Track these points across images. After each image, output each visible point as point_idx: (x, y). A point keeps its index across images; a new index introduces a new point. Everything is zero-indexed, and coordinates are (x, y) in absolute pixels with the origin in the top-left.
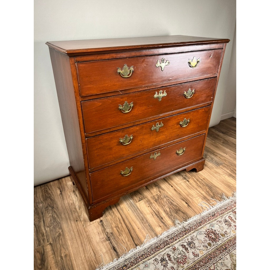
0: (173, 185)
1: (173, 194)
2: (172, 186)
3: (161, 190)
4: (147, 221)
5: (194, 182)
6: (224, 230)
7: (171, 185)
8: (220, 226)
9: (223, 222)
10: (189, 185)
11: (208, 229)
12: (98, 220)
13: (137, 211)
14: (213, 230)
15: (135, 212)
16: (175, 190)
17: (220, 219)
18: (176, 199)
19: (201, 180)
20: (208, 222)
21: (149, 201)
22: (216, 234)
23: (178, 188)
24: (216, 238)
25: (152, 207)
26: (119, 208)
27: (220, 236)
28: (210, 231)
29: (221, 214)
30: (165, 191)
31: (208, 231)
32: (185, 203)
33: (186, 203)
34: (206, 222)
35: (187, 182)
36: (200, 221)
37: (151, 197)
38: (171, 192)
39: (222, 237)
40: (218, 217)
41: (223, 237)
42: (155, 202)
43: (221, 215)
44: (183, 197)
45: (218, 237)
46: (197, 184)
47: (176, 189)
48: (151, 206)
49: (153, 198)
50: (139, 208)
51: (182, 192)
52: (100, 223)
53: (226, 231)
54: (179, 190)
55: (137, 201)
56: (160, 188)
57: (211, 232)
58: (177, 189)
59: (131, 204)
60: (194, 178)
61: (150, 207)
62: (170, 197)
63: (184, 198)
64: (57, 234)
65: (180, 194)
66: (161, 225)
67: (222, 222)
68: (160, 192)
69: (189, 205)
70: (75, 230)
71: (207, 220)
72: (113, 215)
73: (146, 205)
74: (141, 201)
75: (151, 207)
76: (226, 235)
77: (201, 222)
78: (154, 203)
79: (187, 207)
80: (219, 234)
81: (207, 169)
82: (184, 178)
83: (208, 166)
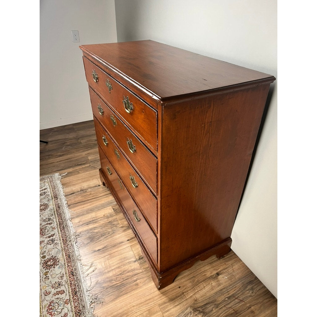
0: (130, 242)
1: (116, 239)
2: (128, 240)
3: (124, 228)
4: (89, 213)
5: (133, 268)
6: (50, 277)
7: (131, 240)
8: (57, 275)
9: (60, 281)
10: (128, 261)
11: (59, 261)
12: (101, 184)
14: (56, 266)
15: (102, 205)
16: (122, 242)
17: (65, 278)
18: (108, 240)
19: (135, 279)
20: (66, 264)
21: (111, 216)
22: (51, 267)
23: (125, 247)
24: (47, 266)
25: (103, 218)
27: (47, 270)
28: (56, 262)
29: (71, 284)
30: (122, 232)
31: (57, 260)
32: (99, 249)
33: (99, 250)
34: (67, 262)
35: (134, 259)
36: (71, 257)
37: (117, 219)
38: (119, 238)
39: (45, 271)
40: (68, 277)
41: (44, 273)
42: (108, 221)
43: (69, 282)
44: (109, 248)
45: (47, 267)
46: (128, 272)
49: (114, 220)
50: (105, 209)
51: (117, 250)
52: (98, 185)
53: (49, 279)
54: (121, 246)
55: (114, 208)
56: (127, 229)
57: (54, 262)
58: (124, 245)
59: (112, 203)
60: (141, 271)
61: (103, 216)
62: (112, 235)
63: (107, 249)
64: (96, 167)
65: (114, 246)
66: (81, 223)
67: (61, 279)
68: (122, 227)
69: (95, 251)
70: (96, 174)
71: (69, 264)
72: (103, 192)
73: (107, 214)
74: (112, 210)
76: (45, 276)
77: (69, 257)
78: (108, 220)
79: (94, 249)
80: (49, 270)
81: (159, 299)
82: (142, 258)
83: (168, 304)
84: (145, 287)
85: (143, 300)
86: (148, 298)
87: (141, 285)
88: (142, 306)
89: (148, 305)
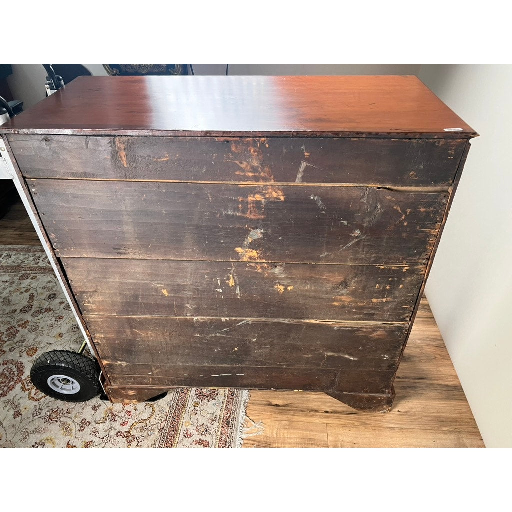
0: (329, 418)
1: (309, 401)
2: (327, 412)
6: (199, 413)
7: (331, 414)
8: (208, 414)
9: (209, 425)
11: (217, 394)
14: (211, 399)
16: (316, 411)
17: (216, 424)
18: (295, 396)
20: (225, 405)
22: (205, 398)
23: (318, 421)
24: (201, 393)
27: (198, 400)
28: (214, 394)
29: (221, 438)
31: (216, 393)
32: (278, 403)
33: (277, 405)
34: (227, 402)
36: (235, 396)
38: (313, 401)
39: (196, 401)
40: (221, 426)
41: (194, 402)
43: (219, 434)
44: (293, 411)
45: (200, 396)
47: (317, 414)
51: (303, 419)
53: (196, 414)
54: (312, 416)
57: (211, 394)
58: (317, 416)
63: (290, 410)
65: (302, 411)
67: (211, 423)
69: (271, 405)
71: (228, 406)
76: (193, 408)
77: (233, 396)
79: (271, 401)
80: (201, 401)
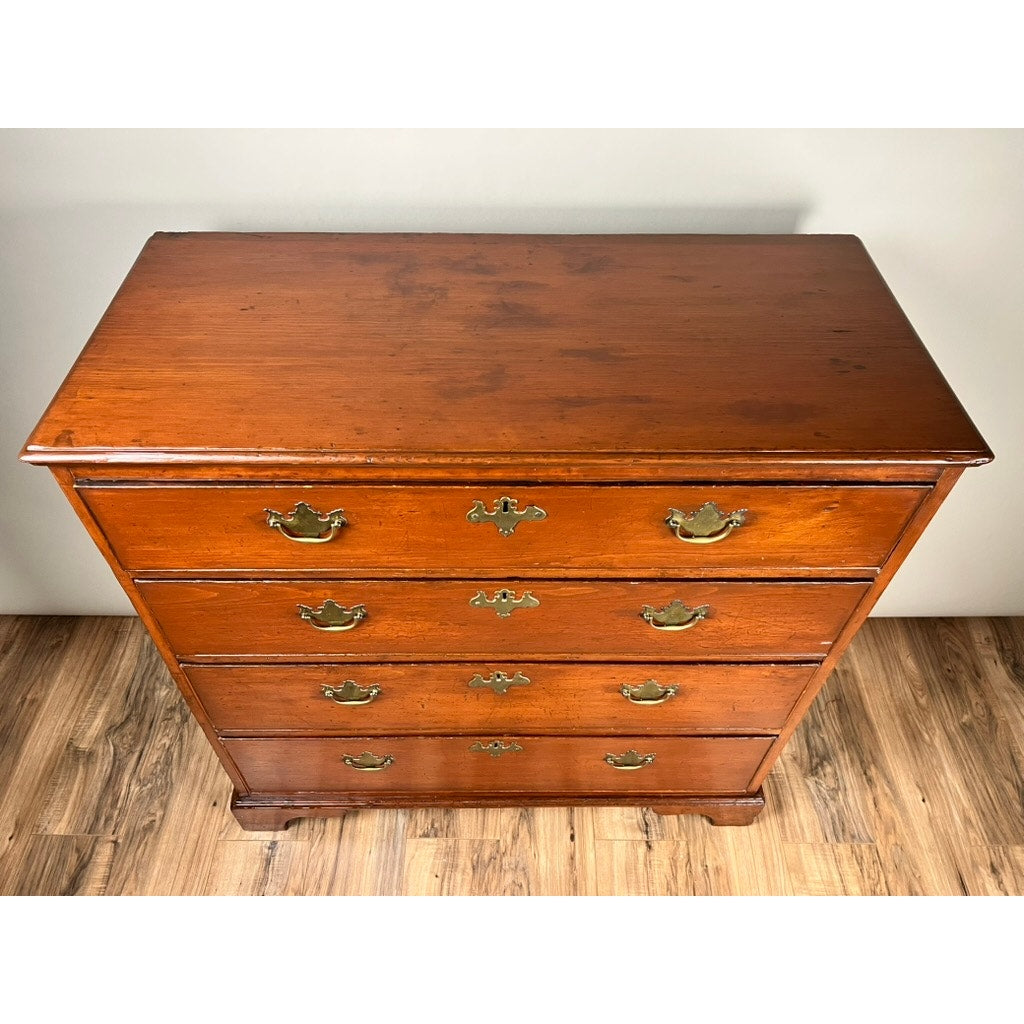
0: (582, 835)
2: (572, 838)
3: (523, 832)
5: (666, 862)
7: (575, 829)
10: (641, 866)
12: (267, 836)
13: (392, 872)
15: (385, 870)
16: (572, 858)
19: (700, 869)
21: (452, 853)
23: (591, 856)
25: (445, 883)
26: (349, 824)
30: (535, 842)
35: (643, 848)
37: (472, 841)
38: (552, 862)
42: (469, 871)
46: (675, 878)
48: (446, 880)
49: (475, 851)
50: (406, 863)
52: (266, 851)
55: (419, 832)
56: (529, 822)
58: (583, 857)
59: (393, 831)
60: (683, 844)
61: (438, 881)
62: (532, 878)
64: (146, 822)
68: (515, 837)
70: (193, 836)
72: (316, 844)
73: (433, 865)
74: (427, 840)
75: (443, 880)
78: (464, 871)
81: (770, 832)
82: (646, 824)
83: (786, 820)
84: (731, 854)
85: (761, 872)
86: (759, 859)
87: (721, 861)
88: (775, 881)
89: (776, 868)
